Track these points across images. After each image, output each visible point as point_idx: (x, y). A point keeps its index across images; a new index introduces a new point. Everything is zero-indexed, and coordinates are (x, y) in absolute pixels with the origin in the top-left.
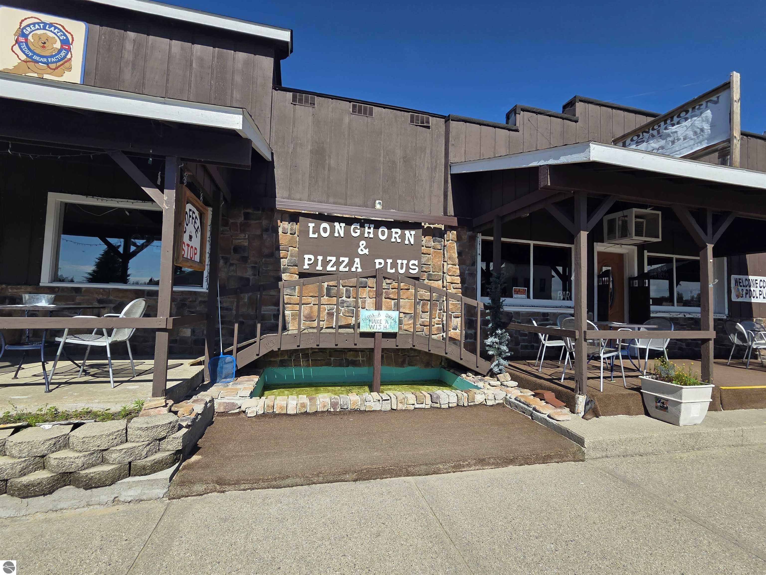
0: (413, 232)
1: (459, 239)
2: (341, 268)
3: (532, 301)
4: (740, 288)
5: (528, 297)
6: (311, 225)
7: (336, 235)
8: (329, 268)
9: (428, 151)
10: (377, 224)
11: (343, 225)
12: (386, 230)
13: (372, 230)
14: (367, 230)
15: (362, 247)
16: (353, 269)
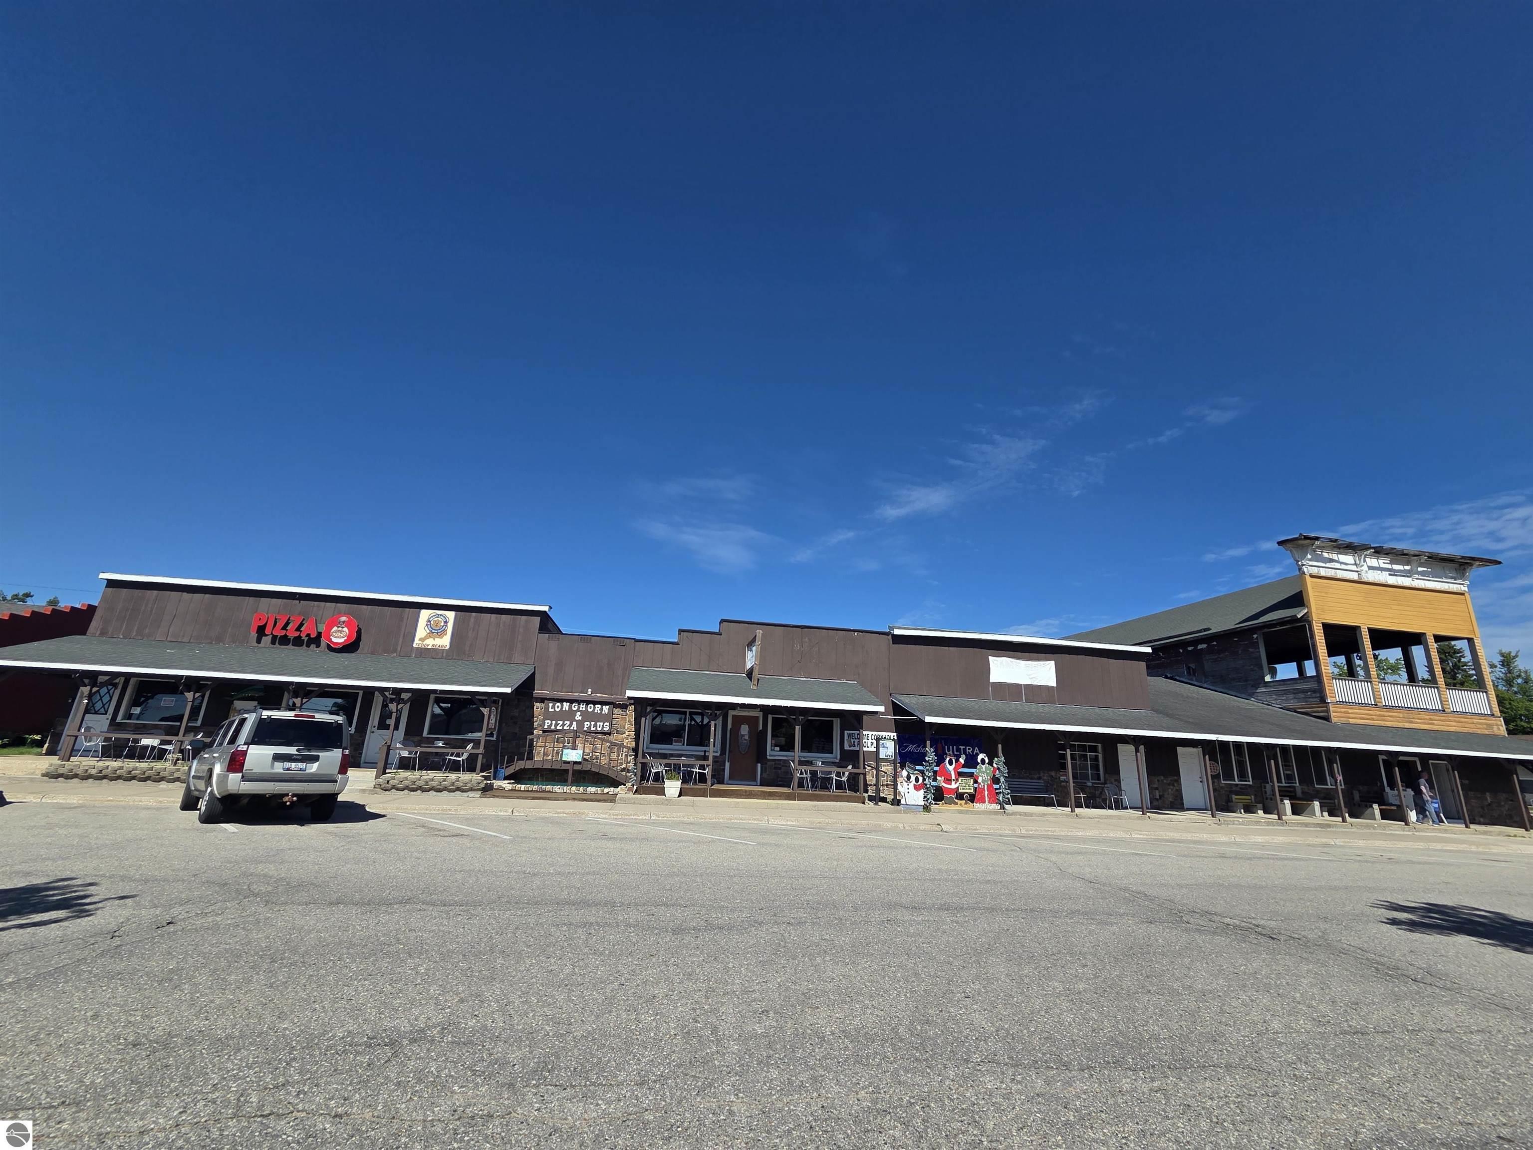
0: (608, 707)
1: (635, 710)
2: (565, 728)
3: (685, 747)
4: (852, 740)
5: (683, 745)
6: (551, 705)
7: (564, 709)
8: (558, 728)
9: (623, 659)
10: (588, 703)
11: (568, 704)
12: (592, 706)
13: (584, 706)
14: (581, 706)
15: (578, 715)
16: (572, 728)
